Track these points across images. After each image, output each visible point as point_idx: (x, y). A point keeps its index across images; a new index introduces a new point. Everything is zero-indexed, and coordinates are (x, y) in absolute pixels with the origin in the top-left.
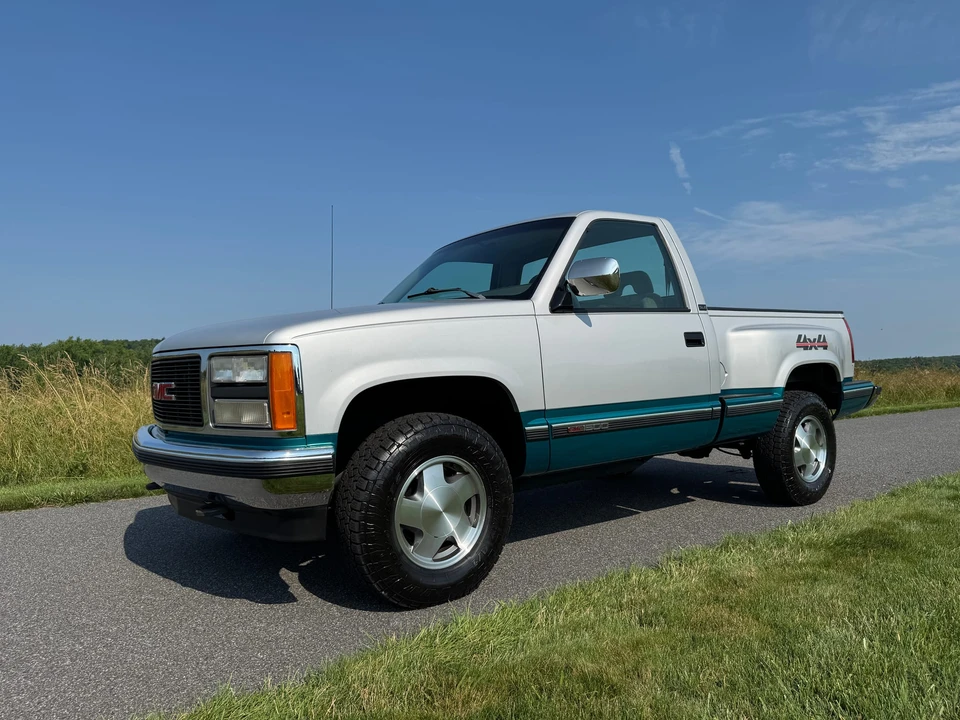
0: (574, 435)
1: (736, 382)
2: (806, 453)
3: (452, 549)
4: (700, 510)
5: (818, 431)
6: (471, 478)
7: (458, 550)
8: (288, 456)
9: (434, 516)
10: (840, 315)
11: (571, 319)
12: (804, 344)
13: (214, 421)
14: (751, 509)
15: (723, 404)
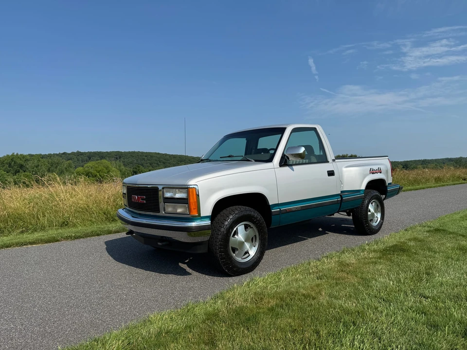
0: (288, 212)
1: (346, 188)
2: (373, 214)
3: (247, 255)
4: (331, 238)
5: (377, 205)
6: (254, 230)
7: (249, 255)
8: (193, 224)
9: (242, 244)
10: (387, 158)
11: (287, 168)
12: (373, 172)
13: (164, 211)
14: (351, 237)
15: (342, 198)
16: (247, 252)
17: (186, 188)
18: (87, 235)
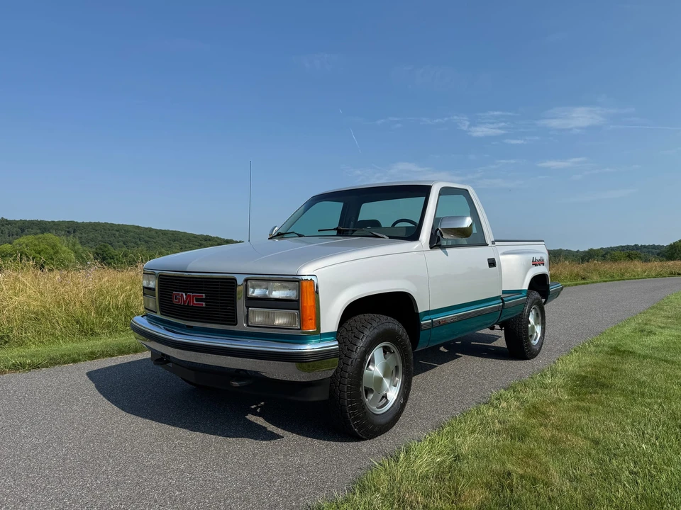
0: (443, 325)
1: (507, 287)
2: (533, 327)
3: (384, 401)
5: (537, 314)
6: (396, 358)
8: (308, 348)
9: (379, 381)
10: (543, 243)
11: (439, 252)
12: (535, 263)
13: (247, 322)
15: (503, 302)
16: (385, 397)
17: (295, 281)
18: (53, 362)
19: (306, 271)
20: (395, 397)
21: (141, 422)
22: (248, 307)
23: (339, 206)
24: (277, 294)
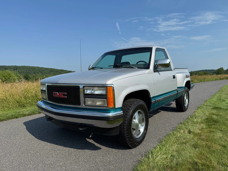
0: (159, 101)
1: (179, 85)
2: (185, 100)
5: (187, 95)
6: (142, 115)
8: (111, 114)
9: (137, 125)
11: (157, 73)
12: (187, 77)
13: (85, 104)
16: (139, 131)
17: (104, 87)
19: (109, 82)
20: (143, 131)
21: (43, 143)
22: (85, 98)
23: (114, 57)
24: (97, 92)
